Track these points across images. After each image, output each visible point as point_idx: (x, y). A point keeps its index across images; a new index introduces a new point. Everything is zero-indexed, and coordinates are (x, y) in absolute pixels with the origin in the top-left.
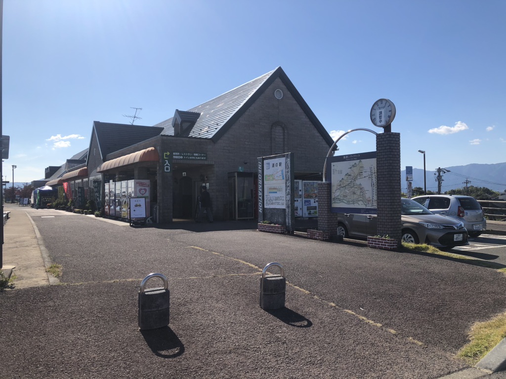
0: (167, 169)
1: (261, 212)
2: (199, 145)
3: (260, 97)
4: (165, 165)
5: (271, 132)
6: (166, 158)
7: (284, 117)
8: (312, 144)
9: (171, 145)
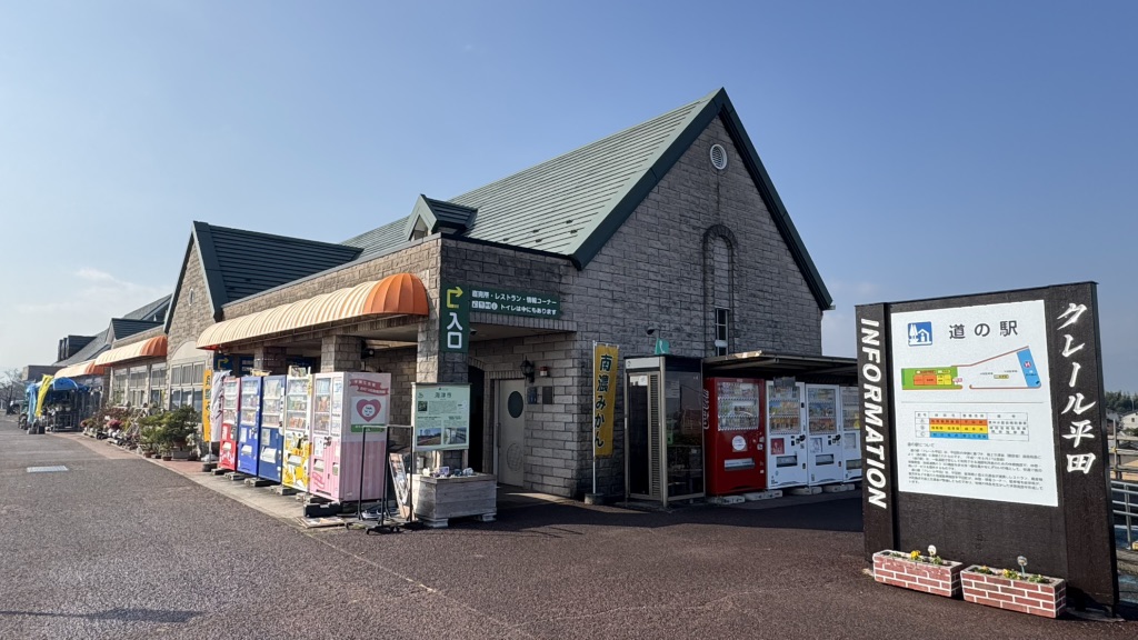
0: (454, 340)
1: (884, 505)
2: (539, 273)
3: (682, 159)
4: (449, 327)
5: (705, 251)
6: (452, 306)
7: (730, 218)
8: (784, 290)
9: (466, 268)
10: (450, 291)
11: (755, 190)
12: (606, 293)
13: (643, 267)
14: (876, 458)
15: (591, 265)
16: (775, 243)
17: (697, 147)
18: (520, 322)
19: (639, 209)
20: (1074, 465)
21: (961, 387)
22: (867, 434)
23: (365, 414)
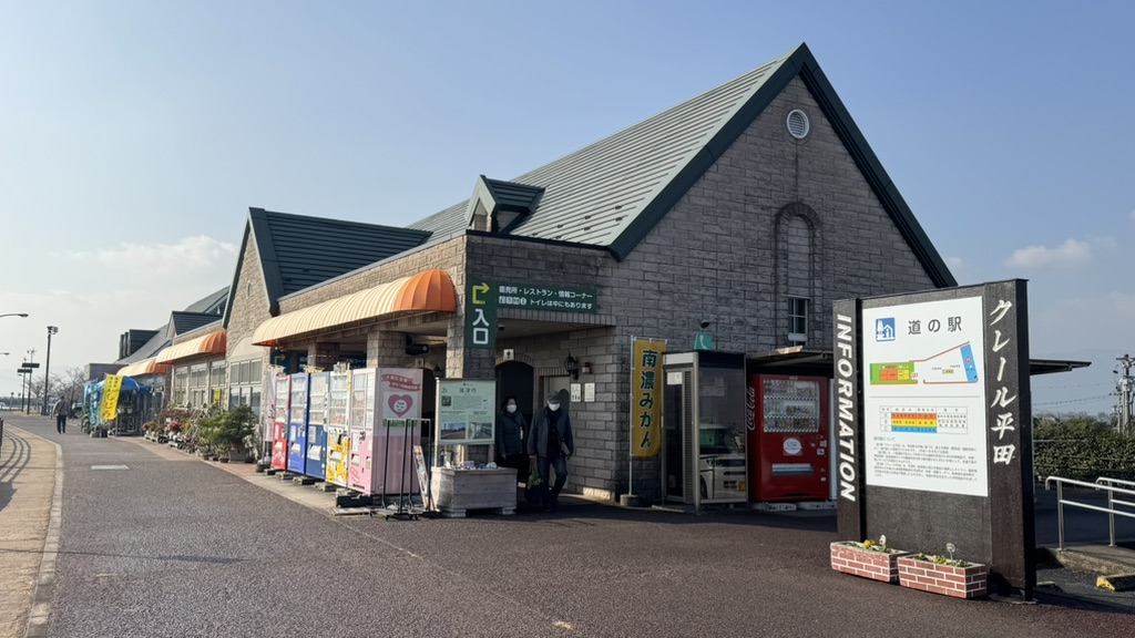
0: (481, 336)
1: (853, 498)
2: (572, 266)
3: (749, 131)
4: (475, 323)
5: (776, 233)
6: (478, 302)
7: (811, 193)
8: (888, 275)
9: (493, 263)
10: (475, 288)
11: (849, 159)
12: (651, 285)
13: (696, 255)
14: (847, 451)
15: (633, 255)
16: (877, 219)
17: (769, 115)
18: (552, 317)
19: (692, 191)
20: (999, 456)
21: (916, 382)
22: (840, 428)
23: (396, 409)
